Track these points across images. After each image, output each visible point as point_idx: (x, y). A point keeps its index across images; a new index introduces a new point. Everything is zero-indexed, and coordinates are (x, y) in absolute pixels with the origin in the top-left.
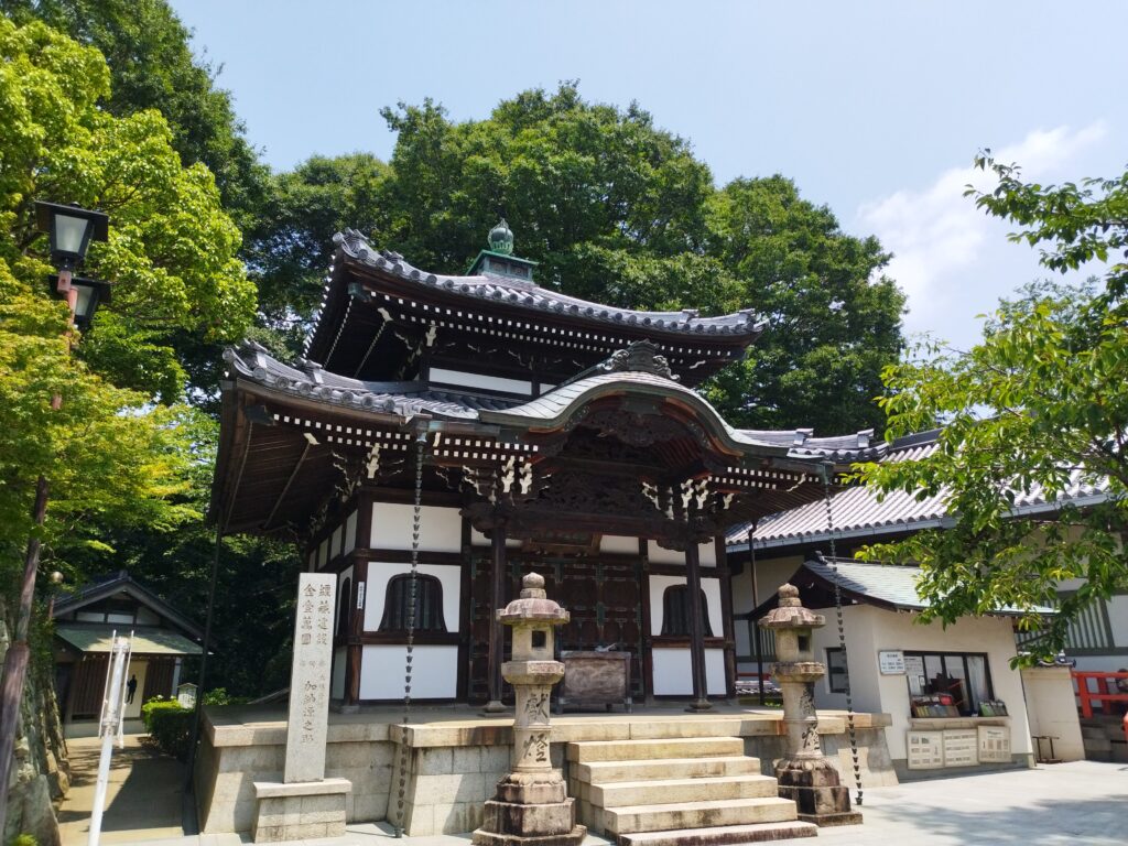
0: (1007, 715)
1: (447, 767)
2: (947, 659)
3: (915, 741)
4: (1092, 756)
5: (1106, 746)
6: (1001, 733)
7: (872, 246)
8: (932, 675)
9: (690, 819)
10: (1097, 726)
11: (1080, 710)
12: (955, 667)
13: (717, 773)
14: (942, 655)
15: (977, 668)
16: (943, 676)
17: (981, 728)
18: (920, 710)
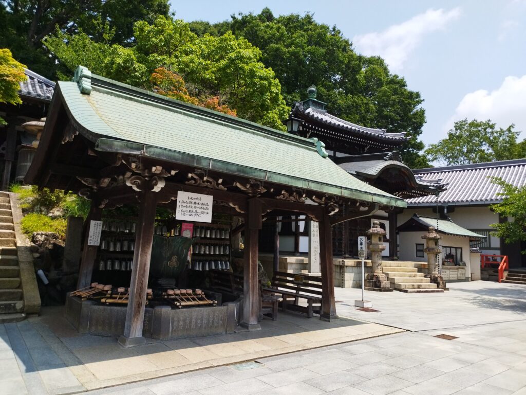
0: (466, 266)
1: (351, 271)
2: (452, 249)
3: (443, 272)
4: (483, 279)
5: (488, 276)
6: (463, 271)
7: (418, 95)
8: (448, 254)
9: (416, 287)
10: (485, 270)
11: (481, 266)
12: (453, 251)
13: (414, 276)
14: (450, 247)
15: (459, 251)
16: (450, 254)
17: (459, 270)
18: (445, 263)
